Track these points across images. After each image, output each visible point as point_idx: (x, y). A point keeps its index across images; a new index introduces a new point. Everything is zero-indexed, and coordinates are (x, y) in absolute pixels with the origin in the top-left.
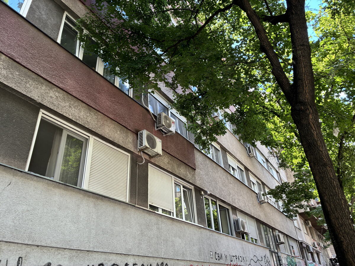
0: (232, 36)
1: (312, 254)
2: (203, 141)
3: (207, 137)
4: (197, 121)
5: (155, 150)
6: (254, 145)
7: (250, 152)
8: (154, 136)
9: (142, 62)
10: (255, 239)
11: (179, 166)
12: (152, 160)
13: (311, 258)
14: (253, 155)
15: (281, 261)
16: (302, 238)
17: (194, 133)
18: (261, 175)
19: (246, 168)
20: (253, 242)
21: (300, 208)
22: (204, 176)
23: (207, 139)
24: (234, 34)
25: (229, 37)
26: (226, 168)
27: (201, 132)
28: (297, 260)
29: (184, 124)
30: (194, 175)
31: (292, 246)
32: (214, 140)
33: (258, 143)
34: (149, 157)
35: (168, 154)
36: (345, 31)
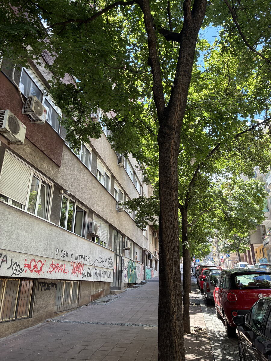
0: (129, 37)
1: (151, 261)
2: (74, 139)
3: (79, 137)
4: (73, 117)
5: (17, 136)
6: (126, 156)
7: (121, 161)
8: (18, 120)
9: (19, 29)
10: (104, 242)
11: (42, 160)
12: (11, 146)
13: (150, 264)
14: (122, 166)
15: (123, 264)
16: (147, 246)
17: (67, 128)
18: (126, 185)
19: (113, 176)
20: (102, 244)
21: (151, 221)
22: (68, 176)
23: (79, 138)
24: (131, 36)
25: (126, 37)
26: (93, 172)
27: (75, 129)
28: (137, 265)
29: (58, 116)
30: (56, 172)
31: (136, 252)
32: (86, 142)
33: (130, 155)
34: (8, 143)
35: (31, 144)
36: (229, 71)
